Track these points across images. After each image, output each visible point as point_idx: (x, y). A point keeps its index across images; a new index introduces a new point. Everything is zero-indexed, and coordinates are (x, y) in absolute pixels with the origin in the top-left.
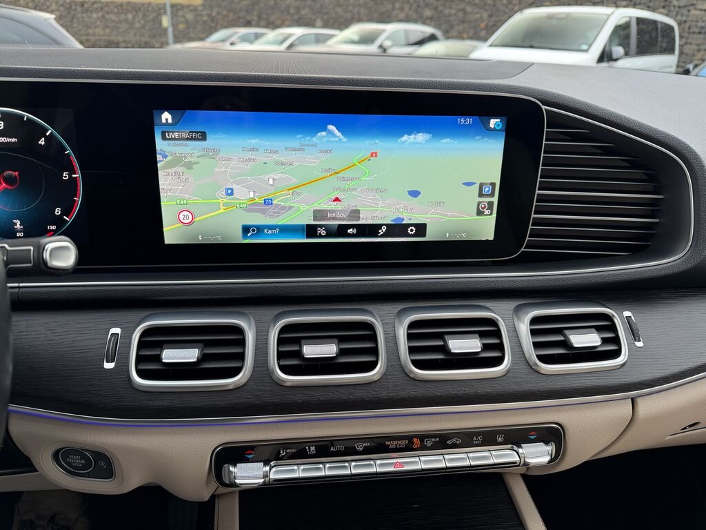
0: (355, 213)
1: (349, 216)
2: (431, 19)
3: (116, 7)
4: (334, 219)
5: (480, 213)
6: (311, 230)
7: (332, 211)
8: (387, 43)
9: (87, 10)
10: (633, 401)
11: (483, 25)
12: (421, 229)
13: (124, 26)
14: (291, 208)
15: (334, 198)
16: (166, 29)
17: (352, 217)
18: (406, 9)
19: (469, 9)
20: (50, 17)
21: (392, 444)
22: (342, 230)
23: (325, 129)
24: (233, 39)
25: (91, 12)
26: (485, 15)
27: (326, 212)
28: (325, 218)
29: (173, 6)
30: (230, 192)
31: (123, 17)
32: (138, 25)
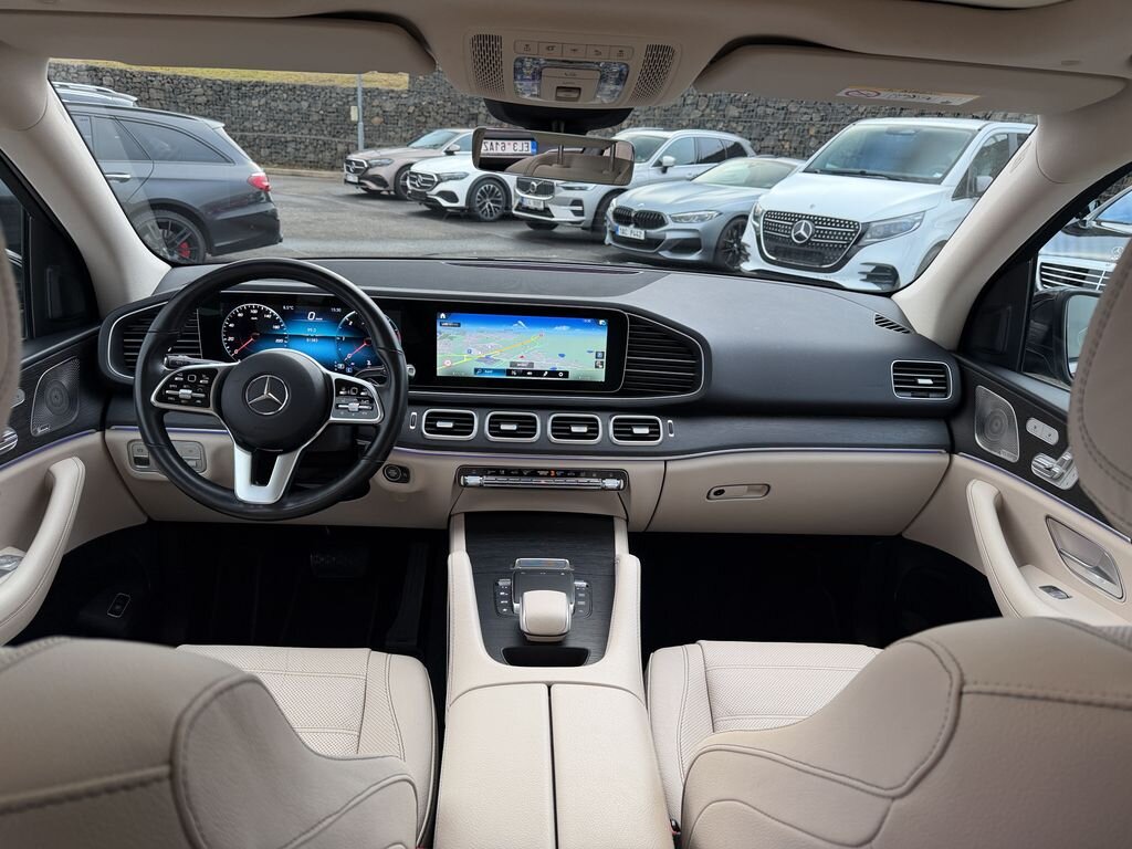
0: (531, 364)
1: (528, 366)
2: (737, 119)
3: (284, 92)
4: (521, 367)
5: (596, 367)
6: (509, 372)
7: (519, 363)
8: (668, 160)
9: (245, 96)
10: (666, 462)
11: (812, 132)
12: (566, 374)
13: (296, 118)
14: (499, 360)
15: (521, 356)
16: (356, 124)
17: (530, 366)
18: (703, 104)
19: (793, 108)
20: (219, 126)
21: (541, 473)
22: (524, 373)
23: (517, 323)
24: (451, 145)
25: (250, 98)
26: (816, 117)
27: (516, 363)
28: (516, 366)
29: (366, 92)
30: (470, 352)
31: (294, 105)
32: (315, 117)
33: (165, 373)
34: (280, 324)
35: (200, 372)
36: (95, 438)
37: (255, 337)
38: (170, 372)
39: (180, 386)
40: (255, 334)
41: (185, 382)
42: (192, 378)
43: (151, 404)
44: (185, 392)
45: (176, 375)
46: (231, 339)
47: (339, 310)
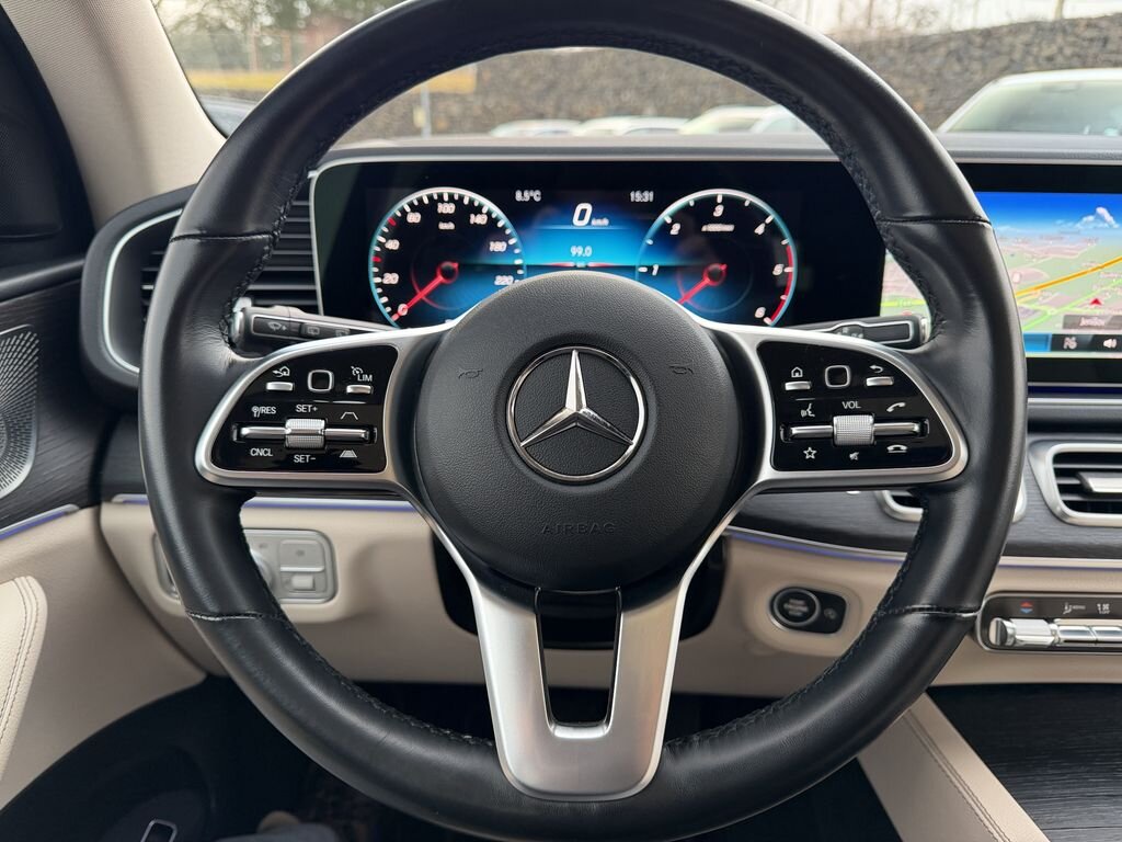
1: (1110, 324)
4: (1089, 327)
6: (1057, 342)
7: (1087, 317)
14: (1035, 311)
15: (1092, 300)
17: (1114, 324)
22: (1095, 342)
23: (1093, 212)
26: (923, 90)
27: (1080, 317)
28: (1076, 325)
29: (432, 96)
33: (234, 372)
34: (506, 238)
35: (341, 361)
36: (77, 524)
37: (448, 274)
38: (248, 368)
39: (286, 407)
40: (447, 265)
41: (301, 393)
42: (320, 380)
43: (198, 475)
44: (304, 428)
45: (268, 375)
46: (392, 279)
47: (648, 196)
